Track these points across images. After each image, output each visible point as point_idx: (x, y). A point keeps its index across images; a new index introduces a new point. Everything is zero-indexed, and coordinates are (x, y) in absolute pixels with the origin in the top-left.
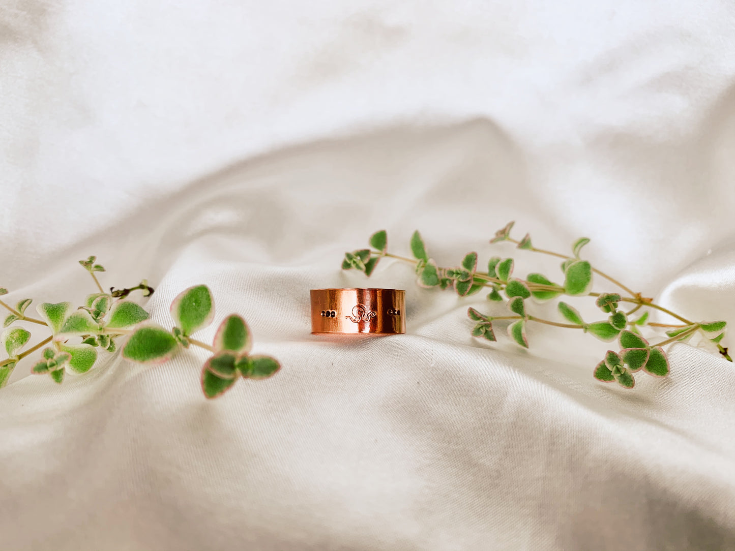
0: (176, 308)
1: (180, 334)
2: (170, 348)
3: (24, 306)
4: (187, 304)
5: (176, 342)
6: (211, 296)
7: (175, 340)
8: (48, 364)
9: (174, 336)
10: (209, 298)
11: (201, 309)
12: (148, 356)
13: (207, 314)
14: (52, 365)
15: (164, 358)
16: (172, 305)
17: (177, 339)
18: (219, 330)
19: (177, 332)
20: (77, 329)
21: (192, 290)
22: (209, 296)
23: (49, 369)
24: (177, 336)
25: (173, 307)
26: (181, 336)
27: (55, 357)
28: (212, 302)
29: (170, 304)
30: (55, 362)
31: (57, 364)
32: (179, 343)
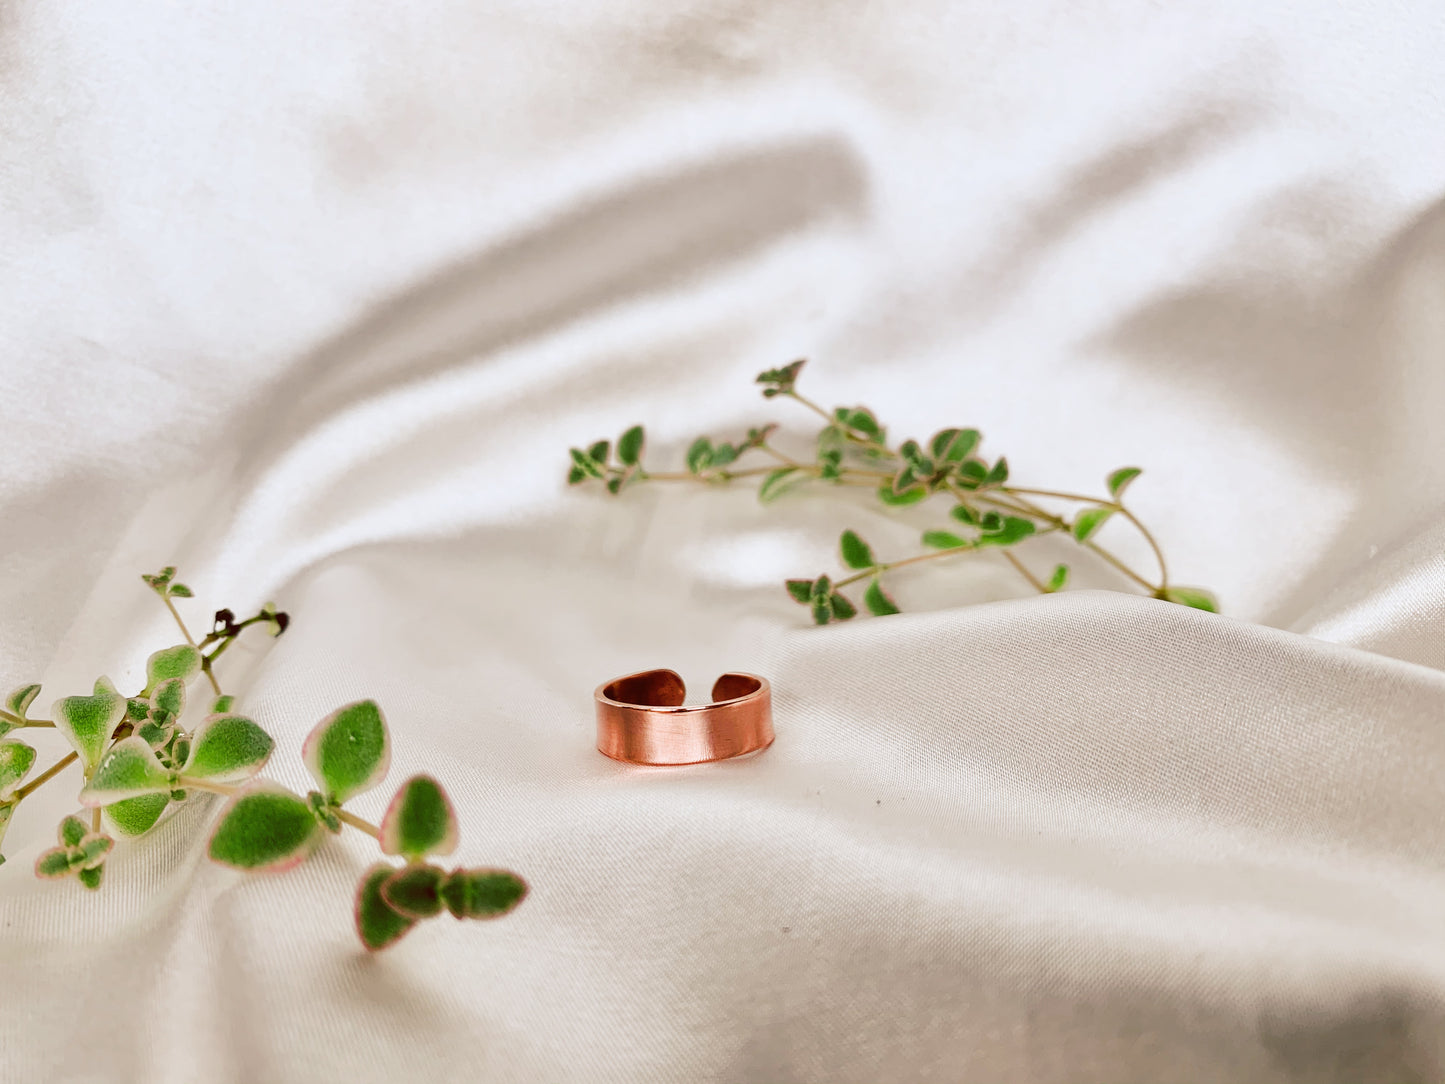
0: (314, 749)
1: (323, 804)
2: (305, 833)
3: (24, 703)
4: (335, 741)
5: (315, 822)
6: (383, 723)
7: (312, 816)
8: (70, 857)
9: (311, 809)
10: (378, 728)
11: (362, 752)
12: (263, 856)
13: (376, 760)
14: (77, 859)
15: (292, 857)
16: (305, 745)
17: (317, 814)
18: (391, 809)
19: (316, 799)
20: (126, 782)
21: (345, 713)
22: (379, 723)
23: (71, 866)
24: (317, 808)
25: (308, 748)
26: (324, 809)
27: (83, 843)
28: (385, 738)
29: (303, 742)
30: (82, 853)
31: (86, 854)
32: (321, 823)
